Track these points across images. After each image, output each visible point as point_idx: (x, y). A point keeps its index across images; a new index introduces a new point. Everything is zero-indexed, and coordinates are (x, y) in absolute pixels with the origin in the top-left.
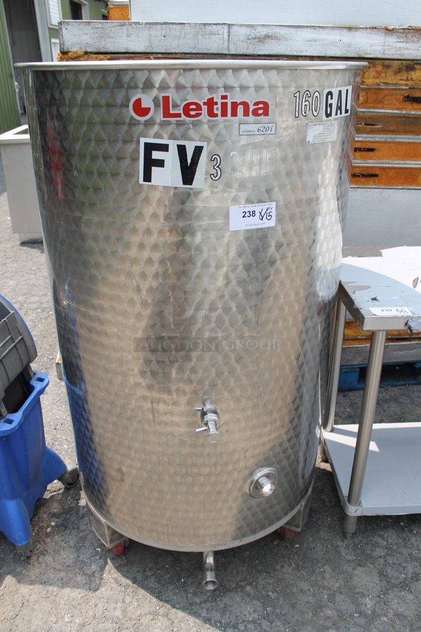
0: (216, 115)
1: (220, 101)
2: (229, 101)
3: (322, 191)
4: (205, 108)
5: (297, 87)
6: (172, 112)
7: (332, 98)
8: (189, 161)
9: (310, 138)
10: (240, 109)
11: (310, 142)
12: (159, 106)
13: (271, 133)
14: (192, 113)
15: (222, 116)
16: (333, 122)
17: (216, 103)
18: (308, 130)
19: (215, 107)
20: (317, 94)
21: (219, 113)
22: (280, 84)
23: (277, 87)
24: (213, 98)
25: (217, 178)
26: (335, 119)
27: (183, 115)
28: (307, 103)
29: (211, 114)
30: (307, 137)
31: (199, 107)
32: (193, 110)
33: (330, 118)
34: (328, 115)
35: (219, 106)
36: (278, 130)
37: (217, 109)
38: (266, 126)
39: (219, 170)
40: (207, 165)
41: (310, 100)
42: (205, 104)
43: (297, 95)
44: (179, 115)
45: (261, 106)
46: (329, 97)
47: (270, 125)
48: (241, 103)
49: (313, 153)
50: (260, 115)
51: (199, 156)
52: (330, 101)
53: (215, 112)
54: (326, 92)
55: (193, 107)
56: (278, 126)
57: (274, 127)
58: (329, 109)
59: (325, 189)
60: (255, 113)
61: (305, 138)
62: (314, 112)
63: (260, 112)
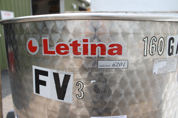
0: (80, 53)
1: (82, 43)
2: (89, 44)
3: (164, 105)
4: (71, 48)
5: (145, 34)
6: (49, 50)
7: (173, 42)
8: (61, 84)
9: (156, 71)
10: (98, 49)
11: (156, 73)
12: (42, 46)
13: (124, 67)
14: (62, 51)
15: (84, 54)
16: (174, 59)
17: (79, 45)
18: (155, 65)
19: (79, 47)
20: (162, 39)
21: (82, 52)
22: (131, 31)
23: (129, 34)
24: (77, 41)
25: (81, 98)
26: (175, 57)
27: (56, 52)
28: (154, 46)
29: (76, 52)
30: (154, 70)
31: (67, 48)
32: (63, 49)
33: (171, 56)
34: (170, 54)
35: (81, 47)
36: (130, 65)
37: (80, 49)
38: (120, 62)
39: (82, 92)
40: (73, 88)
41: (156, 43)
42: (71, 45)
43: (146, 40)
44: (53, 53)
45: (115, 47)
46: (172, 41)
47: (123, 62)
48: (99, 45)
49: (157, 81)
50: (115, 54)
51: (68, 82)
52: (172, 44)
53: (79, 51)
54: (169, 38)
55: (62, 47)
56: (129, 62)
57: (126, 64)
58: (171, 50)
59: (166, 103)
60: (111, 52)
61: (152, 71)
62: (159, 52)
63: (115, 52)
